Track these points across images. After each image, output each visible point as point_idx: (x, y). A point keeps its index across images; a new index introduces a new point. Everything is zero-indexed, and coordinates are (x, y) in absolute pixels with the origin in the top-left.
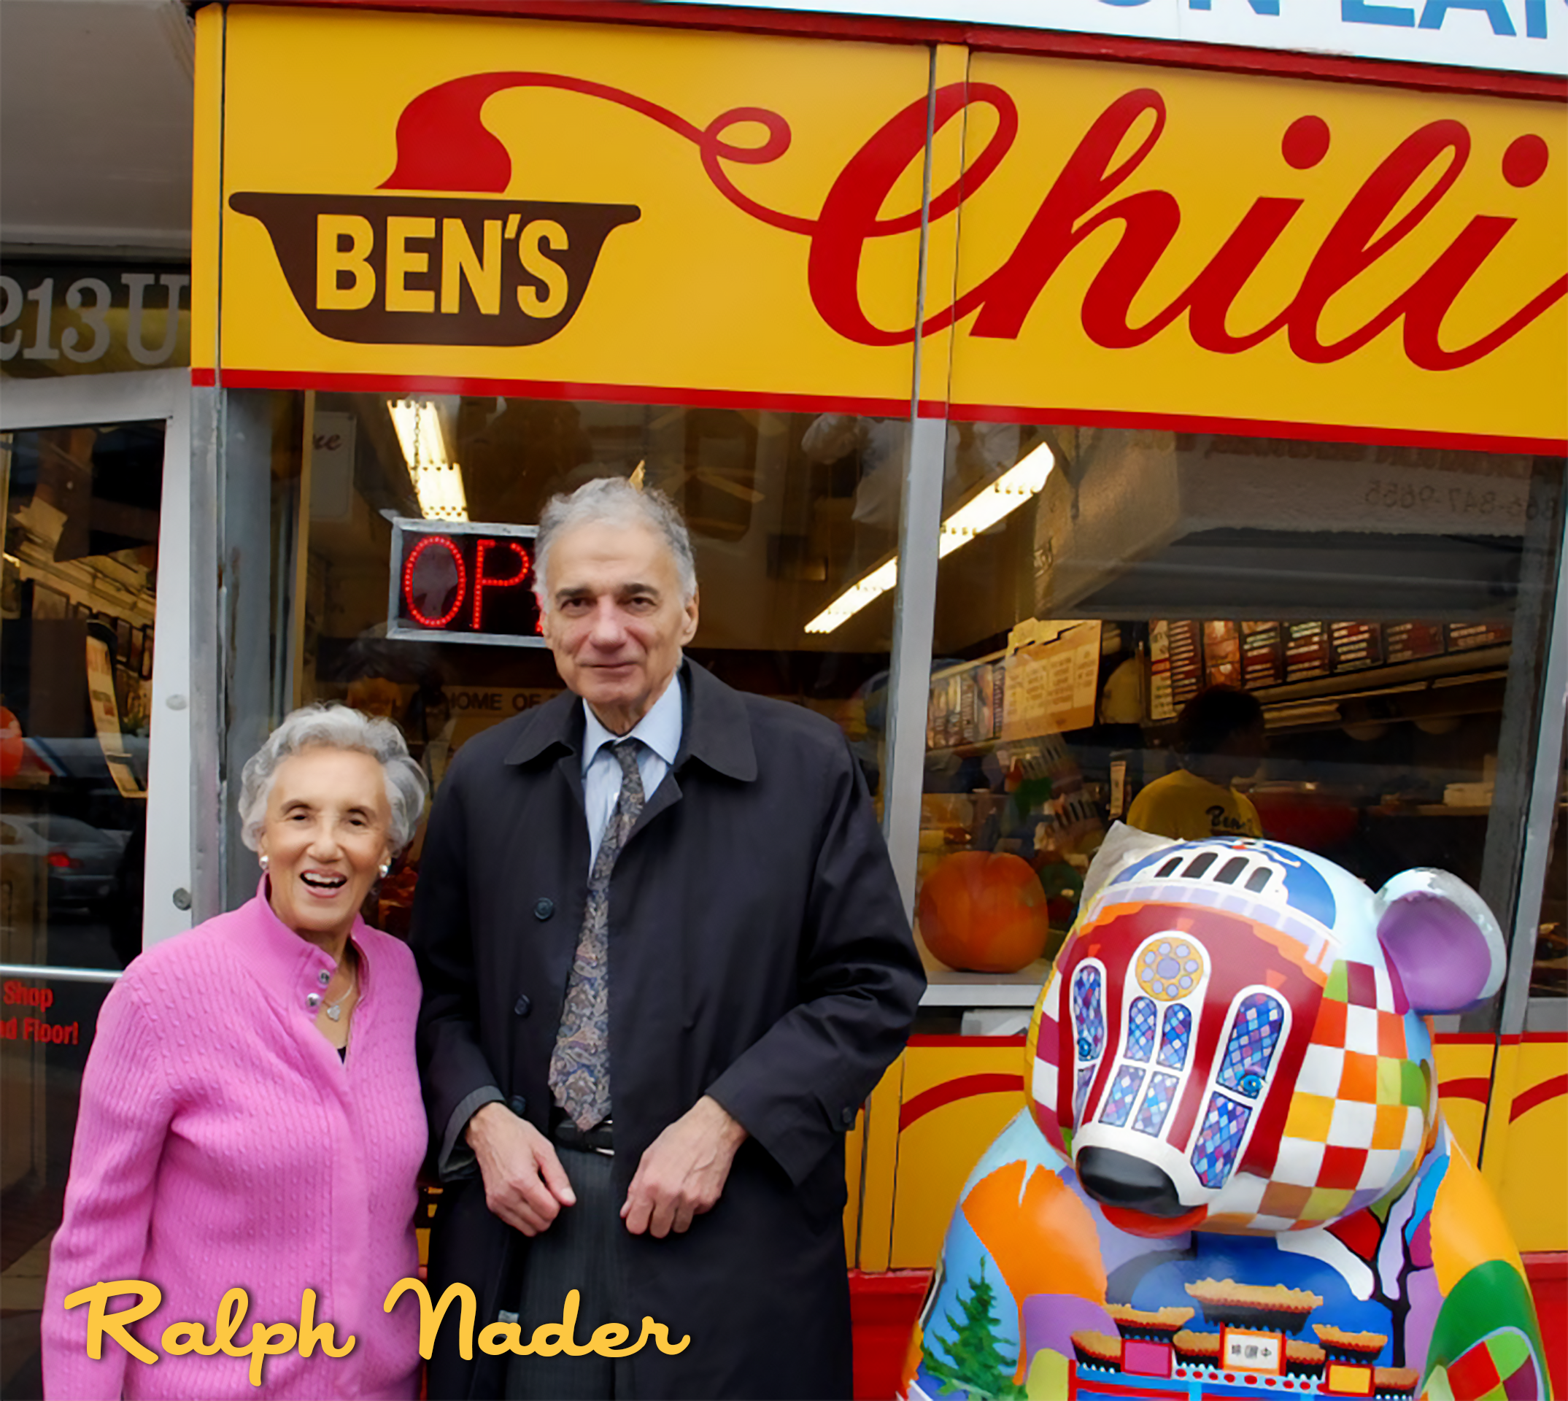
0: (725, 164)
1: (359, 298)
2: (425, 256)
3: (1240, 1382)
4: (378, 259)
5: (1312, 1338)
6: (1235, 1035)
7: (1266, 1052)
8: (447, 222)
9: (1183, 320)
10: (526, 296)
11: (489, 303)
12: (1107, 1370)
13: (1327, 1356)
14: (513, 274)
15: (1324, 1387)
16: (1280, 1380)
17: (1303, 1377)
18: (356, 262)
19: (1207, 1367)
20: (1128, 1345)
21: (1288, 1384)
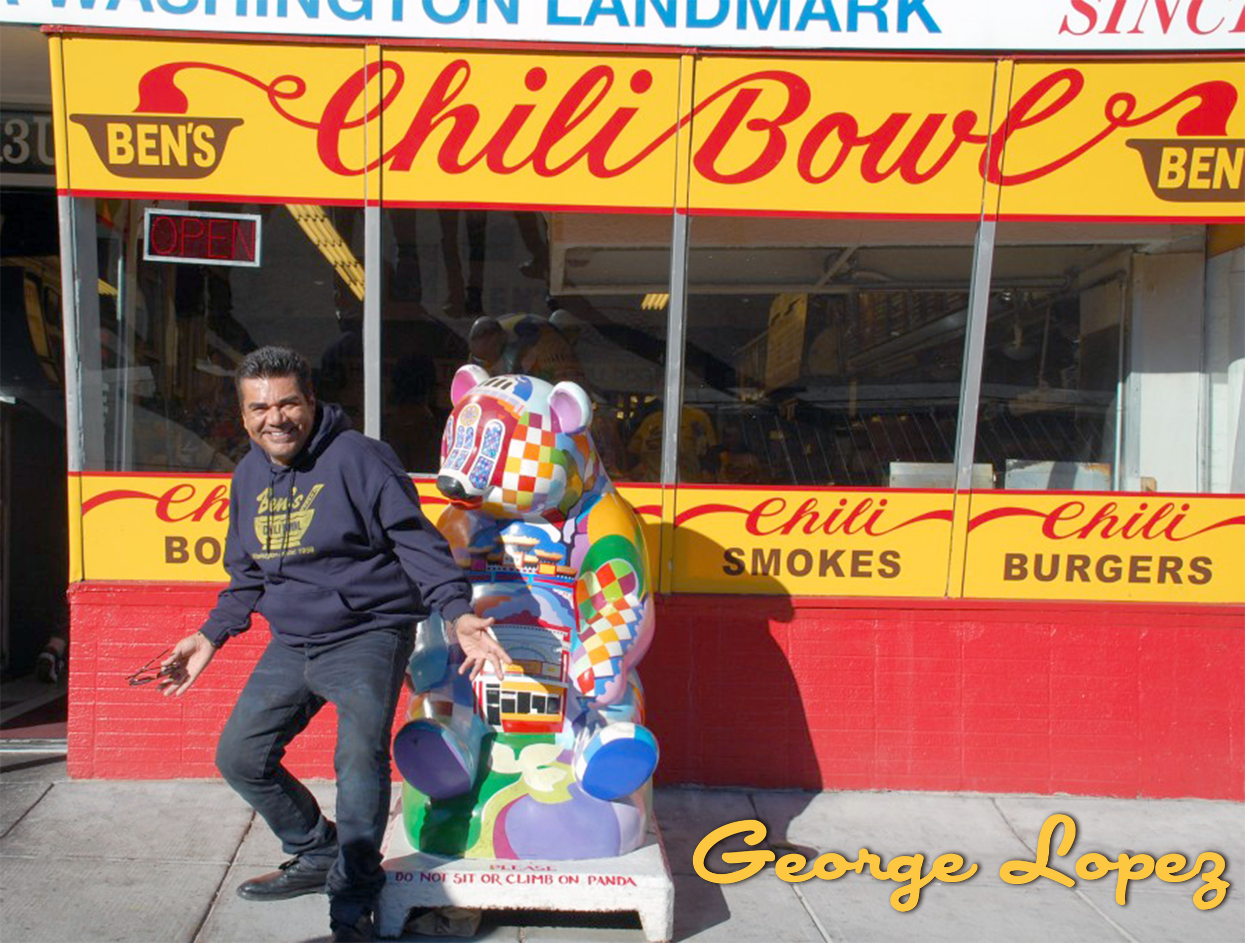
0: (279, 100)
1: (127, 159)
2: (154, 141)
4: (134, 142)
5: (534, 554)
6: (487, 436)
7: (497, 442)
8: (163, 127)
9: (484, 161)
10: (198, 158)
11: (182, 161)
13: (539, 561)
14: (192, 149)
15: (537, 572)
16: (521, 569)
17: (530, 568)
18: (125, 143)
19: (497, 566)
21: (524, 571)
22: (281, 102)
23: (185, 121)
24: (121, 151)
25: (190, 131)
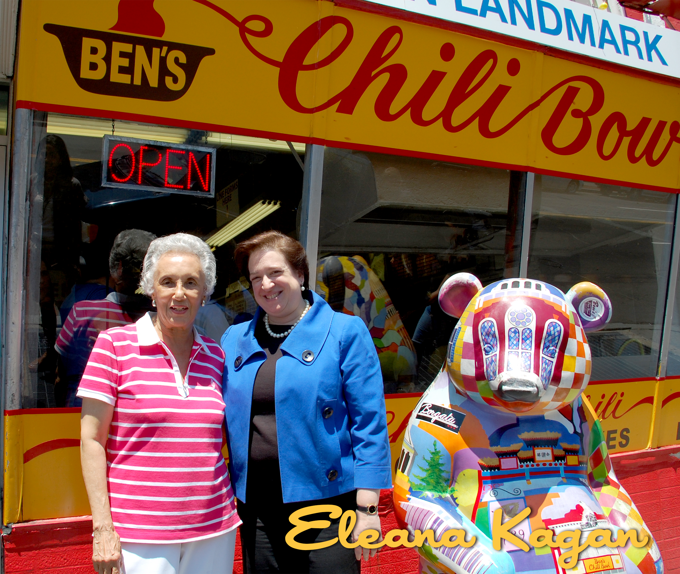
0: (248, 36)
1: (99, 75)
2: (128, 60)
3: (541, 466)
4: (108, 59)
5: (560, 447)
6: (547, 337)
7: (556, 342)
8: (138, 47)
9: (408, 112)
10: (169, 81)
11: (154, 82)
12: (495, 470)
13: (565, 453)
14: (164, 71)
15: (566, 464)
16: (553, 463)
17: (560, 461)
18: (98, 59)
19: (530, 462)
20: (502, 460)
21: (556, 464)
23: (160, 44)
24: (93, 66)
25: (163, 54)
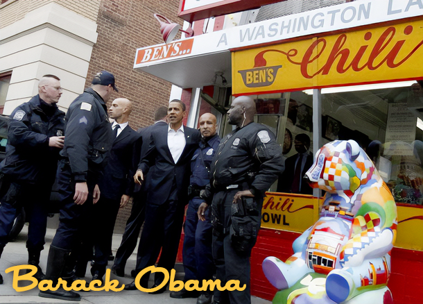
1: (251, 82)
2: (258, 75)
3: (330, 212)
4: (253, 76)
6: (319, 160)
8: (260, 71)
9: (351, 67)
15: (339, 213)
18: (251, 77)
21: (335, 213)
22: (291, 58)
23: (266, 68)
24: (249, 80)
25: (267, 71)
